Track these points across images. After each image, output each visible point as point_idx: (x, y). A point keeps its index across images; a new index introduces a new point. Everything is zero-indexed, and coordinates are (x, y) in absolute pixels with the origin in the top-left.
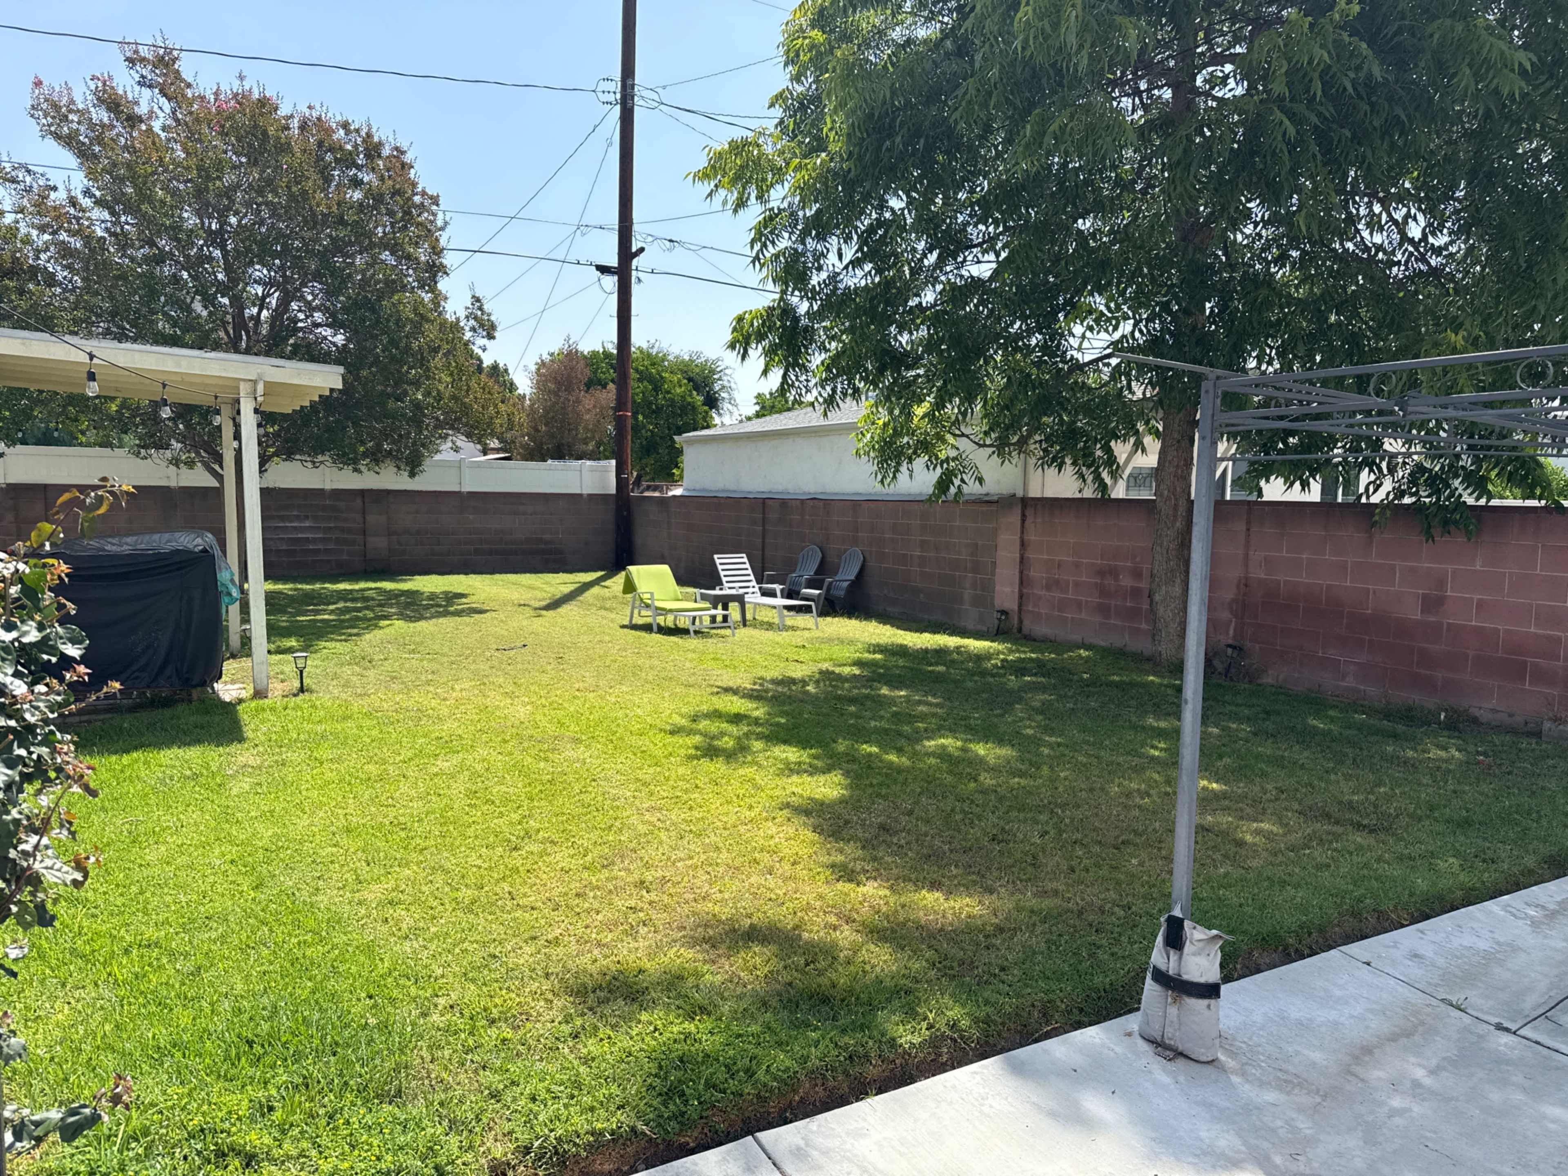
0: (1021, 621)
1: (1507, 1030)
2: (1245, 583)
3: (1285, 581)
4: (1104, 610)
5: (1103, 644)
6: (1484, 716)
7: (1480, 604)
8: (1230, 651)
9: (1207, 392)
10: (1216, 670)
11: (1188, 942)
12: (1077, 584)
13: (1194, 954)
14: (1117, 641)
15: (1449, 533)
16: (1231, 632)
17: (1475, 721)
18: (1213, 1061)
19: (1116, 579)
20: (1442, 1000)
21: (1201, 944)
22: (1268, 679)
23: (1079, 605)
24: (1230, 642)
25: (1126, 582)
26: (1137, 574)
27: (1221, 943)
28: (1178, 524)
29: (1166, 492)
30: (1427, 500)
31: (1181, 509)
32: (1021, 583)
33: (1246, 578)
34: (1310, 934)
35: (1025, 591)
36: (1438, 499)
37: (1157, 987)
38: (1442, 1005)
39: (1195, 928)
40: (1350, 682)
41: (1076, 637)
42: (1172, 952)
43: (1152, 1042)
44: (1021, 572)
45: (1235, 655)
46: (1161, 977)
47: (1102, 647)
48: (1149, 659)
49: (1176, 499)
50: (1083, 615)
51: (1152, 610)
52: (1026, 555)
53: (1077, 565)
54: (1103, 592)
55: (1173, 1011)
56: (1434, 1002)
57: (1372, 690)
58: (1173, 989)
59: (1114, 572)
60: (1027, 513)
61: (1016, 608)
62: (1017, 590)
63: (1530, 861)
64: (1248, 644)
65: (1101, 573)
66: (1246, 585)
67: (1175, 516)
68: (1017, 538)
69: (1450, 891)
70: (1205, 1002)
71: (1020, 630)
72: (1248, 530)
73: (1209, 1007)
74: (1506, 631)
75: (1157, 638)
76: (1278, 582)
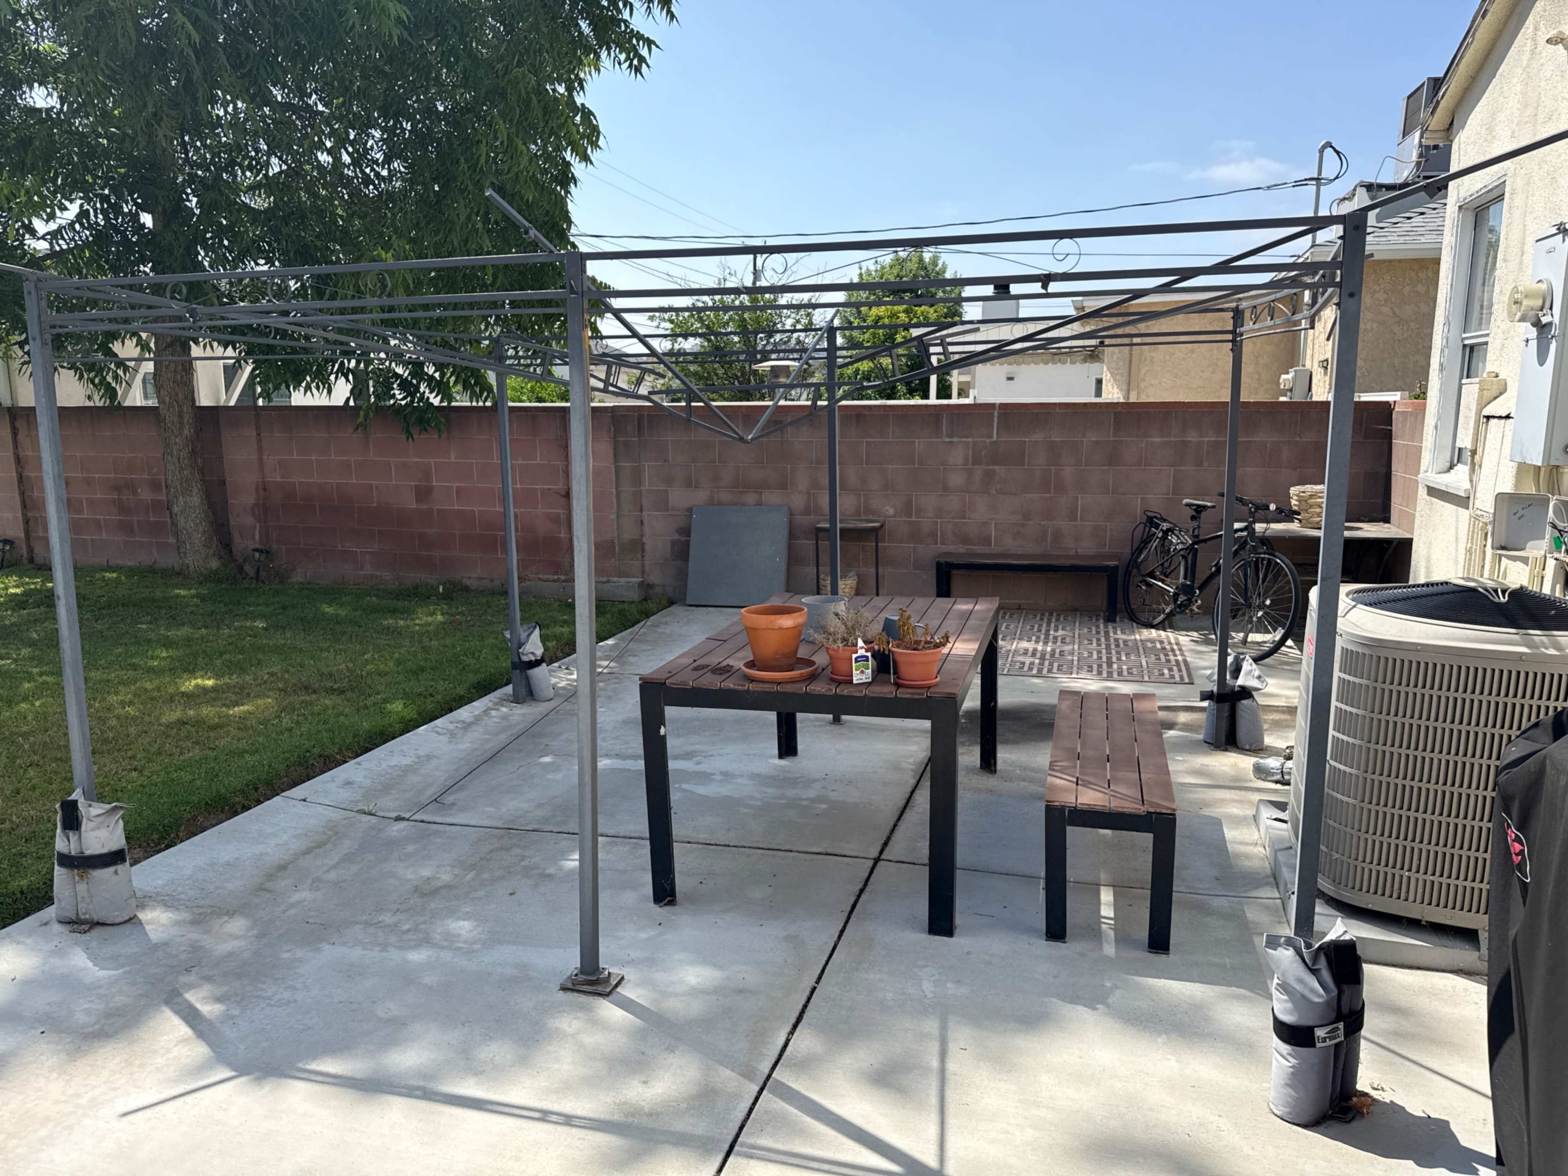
0: (31, 550)
1: (403, 819)
2: (264, 487)
3: (300, 483)
4: (126, 527)
5: (130, 564)
6: (472, 583)
7: (459, 491)
8: (257, 555)
9: (29, 293)
10: (247, 575)
11: (84, 821)
12: (91, 502)
13: (93, 830)
14: (144, 558)
15: (426, 430)
16: (257, 537)
17: (466, 589)
18: (131, 919)
19: (134, 492)
20: (358, 811)
21: (101, 819)
22: (298, 577)
23: (98, 524)
24: (258, 546)
25: (146, 495)
26: (156, 486)
27: (121, 812)
28: (186, 432)
29: (167, 399)
30: (403, 403)
31: (186, 416)
32: (24, 506)
33: (264, 483)
34: (256, 789)
35: (30, 515)
36: (412, 401)
37: (64, 871)
38: (358, 816)
39: (90, 806)
40: (368, 570)
41: (101, 560)
42: (71, 834)
43: (69, 923)
44: (22, 494)
45: (262, 558)
46: (67, 861)
47: (129, 567)
48: (179, 574)
49: (180, 406)
50: (104, 536)
51: (174, 524)
52: (25, 474)
53: (89, 482)
54: (124, 509)
55: (82, 887)
56: (352, 814)
57: (387, 575)
58: (77, 867)
59: (131, 486)
60: (18, 424)
61: (23, 535)
62: (20, 515)
63: (461, 691)
64: (275, 546)
65: (117, 488)
66: (265, 490)
67: (181, 424)
68: (10, 454)
69: (390, 725)
70: (111, 869)
71: (31, 560)
72: (259, 435)
73: (116, 873)
74: (480, 511)
75: (181, 550)
76: (294, 483)
